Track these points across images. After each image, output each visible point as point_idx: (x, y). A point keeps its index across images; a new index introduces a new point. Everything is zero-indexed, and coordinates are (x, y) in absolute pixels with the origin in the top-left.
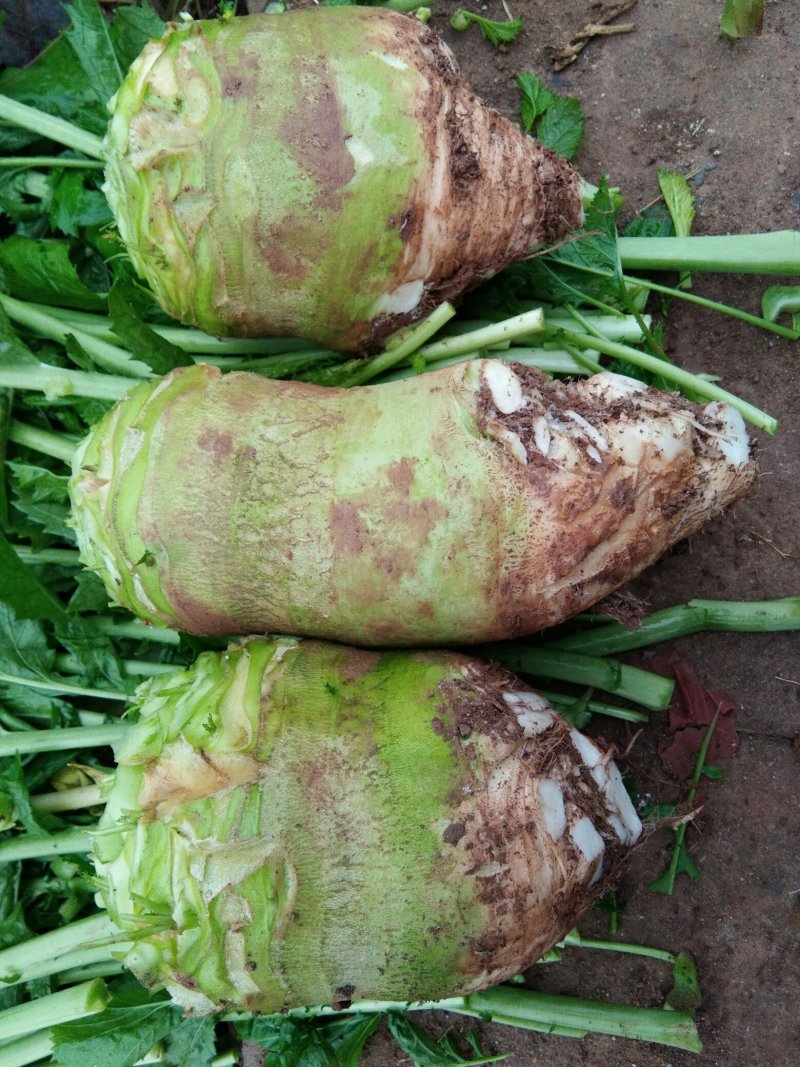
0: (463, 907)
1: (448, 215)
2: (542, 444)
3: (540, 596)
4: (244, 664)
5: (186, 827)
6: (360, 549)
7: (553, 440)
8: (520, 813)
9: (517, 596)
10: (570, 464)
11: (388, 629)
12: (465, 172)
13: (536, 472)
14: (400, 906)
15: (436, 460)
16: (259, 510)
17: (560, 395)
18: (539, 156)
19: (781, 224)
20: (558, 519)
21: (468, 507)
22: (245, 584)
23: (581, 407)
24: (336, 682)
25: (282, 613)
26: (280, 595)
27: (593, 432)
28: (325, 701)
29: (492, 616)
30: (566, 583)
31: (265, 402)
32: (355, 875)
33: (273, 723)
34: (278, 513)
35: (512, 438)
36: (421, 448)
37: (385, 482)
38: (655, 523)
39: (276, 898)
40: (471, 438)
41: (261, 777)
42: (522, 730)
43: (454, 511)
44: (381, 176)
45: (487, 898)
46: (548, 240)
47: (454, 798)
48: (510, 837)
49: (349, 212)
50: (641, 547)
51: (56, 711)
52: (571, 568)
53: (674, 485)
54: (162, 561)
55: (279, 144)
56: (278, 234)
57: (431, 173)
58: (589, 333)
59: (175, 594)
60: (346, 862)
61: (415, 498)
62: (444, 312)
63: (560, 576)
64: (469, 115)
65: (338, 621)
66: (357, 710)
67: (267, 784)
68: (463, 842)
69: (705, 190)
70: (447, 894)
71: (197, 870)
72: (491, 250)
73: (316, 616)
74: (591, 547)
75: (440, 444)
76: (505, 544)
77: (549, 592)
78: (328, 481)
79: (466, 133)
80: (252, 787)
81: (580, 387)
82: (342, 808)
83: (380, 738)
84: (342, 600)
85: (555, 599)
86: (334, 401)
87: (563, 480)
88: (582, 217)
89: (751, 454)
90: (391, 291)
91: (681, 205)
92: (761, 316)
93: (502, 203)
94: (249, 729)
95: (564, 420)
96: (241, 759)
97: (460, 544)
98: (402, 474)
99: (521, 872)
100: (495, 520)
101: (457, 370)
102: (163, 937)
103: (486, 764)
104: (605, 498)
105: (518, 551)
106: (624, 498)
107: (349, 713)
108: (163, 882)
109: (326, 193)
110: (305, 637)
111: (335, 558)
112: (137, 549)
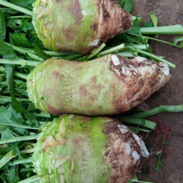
0: (109, 169)
1: (103, 25)
2: (124, 72)
3: (124, 104)
4: (63, 120)
5: (51, 153)
6: (86, 95)
7: (126, 71)
8: (121, 149)
9: (119, 104)
10: (130, 76)
11: (93, 112)
12: (106, 16)
13: (123, 78)
14: (96, 169)
15: (101, 76)
16: (65, 87)
17: (128, 61)
18: (123, 12)
19: (177, 23)
20: (127, 87)
21: (108, 85)
22: (63, 103)
23: (132, 64)
24: (82, 123)
25: (71, 109)
26: (70, 105)
27: (134, 69)
28: (79, 127)
29: (114, 108)
30: (130, 101)
31: (66, 65)
32: (86, 163)
33: (69, 132)
34: (68, 88)
35: (117, 71)
36: (98, 73)
37: (91, 81)
38: (148, 88)
39: (70, 168)
40: (108, 71)
41: (66, 142)
42: (121, 132)
43: (105, 86)
44: (88, 18)
45: (114, 168)
46: (125, 29)
47: (107, 146)
48: (118, 154)
49: (82, 25)
50: (146, 93)
51: (25, 132)
52: (131, 98)
53: (152, 80)
54: (45, 99)
55: (67, 12)
56: (68, 30)
57: (99, 16)
58: (135, 48)
59: (48, 105)
60: (84, 160)
61: (97, 84)
62: (103, 45)
63: (128, 100)
64: (107, 4)
65: (82, 110)
66: (86, 129)
67: (68, 144)
68: (108, 156)
69: (160, 17)
70: (105, 167)
71: (53, 162)
72: (113, 32)
73: (77, 109)
74: (135, 93)
75: (102, 72)
76: (116, 93)
77: (126, 103)
78: (79, 81)
79: (106, 8)
80: (64, 144)
81: (132, 60)
82: (83, 149)
83: (91, 134)
84: (83, 106)
85: (128, 104)
86: (80, 65)
87: (128, 79)
88: (132, 24)
89: (170, 73)
90: (92, 41)
91: (155, 20)
92: (173, 43)
93: (115, 22)
94: (64, 133)
95: (128, 67)
96: (62, 139)
97: (107, 93)
98: (94, 79)
99: (121, 162)
100: (114, 88)
101: (105, 57)
102: (47, 176)
103: (113, 139)
104: (137, 83)
105: (119, 94)
106: (142, 83)
107: (84, 129)
108: (47, 164)
109: (77, 22)
110: (75, 114)
111: (81, 97)
112: (40, 96)
